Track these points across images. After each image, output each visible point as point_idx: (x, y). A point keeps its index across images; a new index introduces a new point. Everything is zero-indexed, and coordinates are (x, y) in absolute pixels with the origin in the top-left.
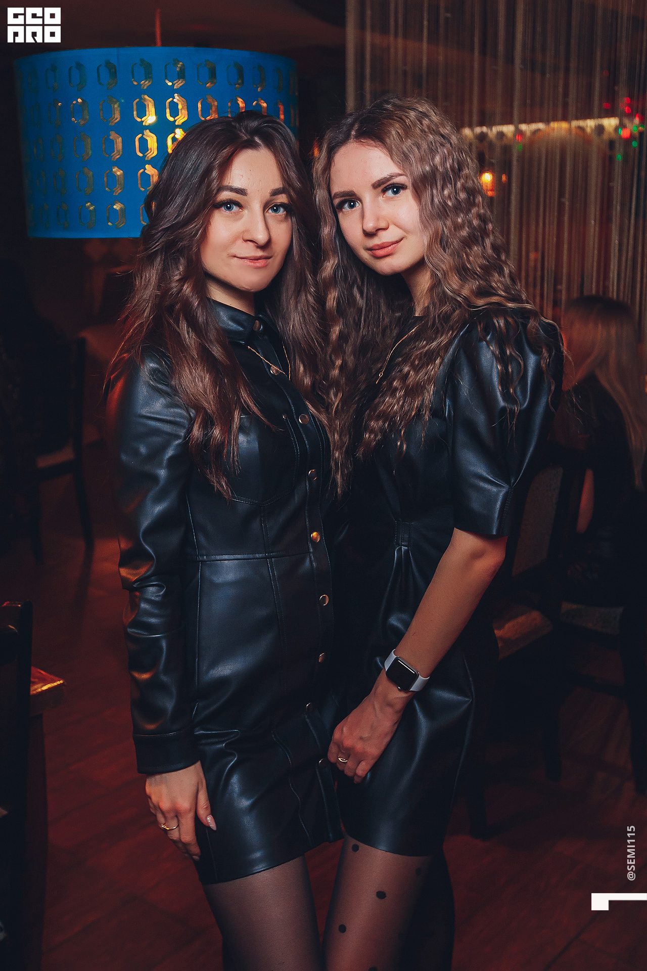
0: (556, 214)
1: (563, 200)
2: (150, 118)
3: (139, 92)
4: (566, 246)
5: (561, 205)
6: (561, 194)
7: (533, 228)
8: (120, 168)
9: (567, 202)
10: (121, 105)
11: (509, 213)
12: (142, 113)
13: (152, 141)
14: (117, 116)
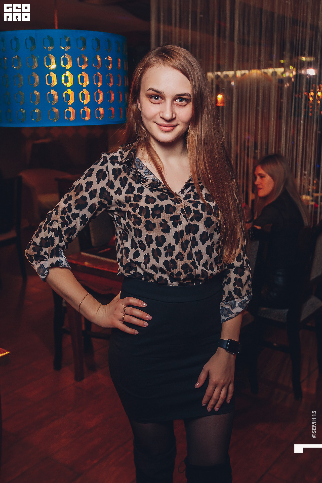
0: (255, 115)
1: (258, 108)
2: (53, 66)
3: (47, 52)
4: (260, 131)
5: (257, 111)
6: (257, 105)
7: (243, 121)
8: (38, 91)
9: (260, 109)
10: (38, 59)
11: (232, 114)
12: (49, 63)
13: (54, 77)
14: (36, 65)
